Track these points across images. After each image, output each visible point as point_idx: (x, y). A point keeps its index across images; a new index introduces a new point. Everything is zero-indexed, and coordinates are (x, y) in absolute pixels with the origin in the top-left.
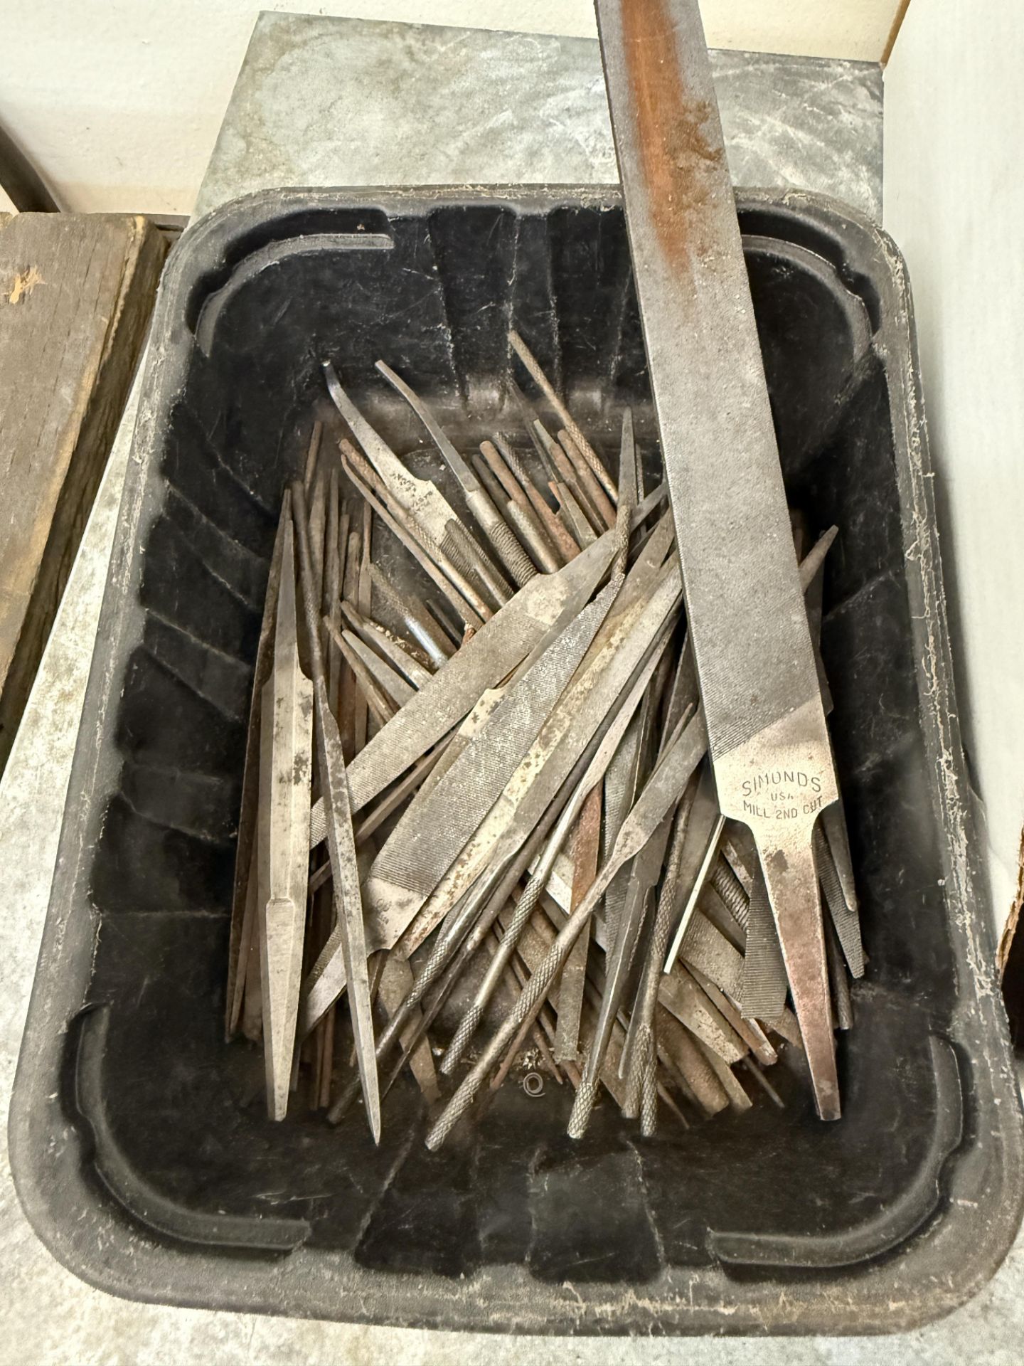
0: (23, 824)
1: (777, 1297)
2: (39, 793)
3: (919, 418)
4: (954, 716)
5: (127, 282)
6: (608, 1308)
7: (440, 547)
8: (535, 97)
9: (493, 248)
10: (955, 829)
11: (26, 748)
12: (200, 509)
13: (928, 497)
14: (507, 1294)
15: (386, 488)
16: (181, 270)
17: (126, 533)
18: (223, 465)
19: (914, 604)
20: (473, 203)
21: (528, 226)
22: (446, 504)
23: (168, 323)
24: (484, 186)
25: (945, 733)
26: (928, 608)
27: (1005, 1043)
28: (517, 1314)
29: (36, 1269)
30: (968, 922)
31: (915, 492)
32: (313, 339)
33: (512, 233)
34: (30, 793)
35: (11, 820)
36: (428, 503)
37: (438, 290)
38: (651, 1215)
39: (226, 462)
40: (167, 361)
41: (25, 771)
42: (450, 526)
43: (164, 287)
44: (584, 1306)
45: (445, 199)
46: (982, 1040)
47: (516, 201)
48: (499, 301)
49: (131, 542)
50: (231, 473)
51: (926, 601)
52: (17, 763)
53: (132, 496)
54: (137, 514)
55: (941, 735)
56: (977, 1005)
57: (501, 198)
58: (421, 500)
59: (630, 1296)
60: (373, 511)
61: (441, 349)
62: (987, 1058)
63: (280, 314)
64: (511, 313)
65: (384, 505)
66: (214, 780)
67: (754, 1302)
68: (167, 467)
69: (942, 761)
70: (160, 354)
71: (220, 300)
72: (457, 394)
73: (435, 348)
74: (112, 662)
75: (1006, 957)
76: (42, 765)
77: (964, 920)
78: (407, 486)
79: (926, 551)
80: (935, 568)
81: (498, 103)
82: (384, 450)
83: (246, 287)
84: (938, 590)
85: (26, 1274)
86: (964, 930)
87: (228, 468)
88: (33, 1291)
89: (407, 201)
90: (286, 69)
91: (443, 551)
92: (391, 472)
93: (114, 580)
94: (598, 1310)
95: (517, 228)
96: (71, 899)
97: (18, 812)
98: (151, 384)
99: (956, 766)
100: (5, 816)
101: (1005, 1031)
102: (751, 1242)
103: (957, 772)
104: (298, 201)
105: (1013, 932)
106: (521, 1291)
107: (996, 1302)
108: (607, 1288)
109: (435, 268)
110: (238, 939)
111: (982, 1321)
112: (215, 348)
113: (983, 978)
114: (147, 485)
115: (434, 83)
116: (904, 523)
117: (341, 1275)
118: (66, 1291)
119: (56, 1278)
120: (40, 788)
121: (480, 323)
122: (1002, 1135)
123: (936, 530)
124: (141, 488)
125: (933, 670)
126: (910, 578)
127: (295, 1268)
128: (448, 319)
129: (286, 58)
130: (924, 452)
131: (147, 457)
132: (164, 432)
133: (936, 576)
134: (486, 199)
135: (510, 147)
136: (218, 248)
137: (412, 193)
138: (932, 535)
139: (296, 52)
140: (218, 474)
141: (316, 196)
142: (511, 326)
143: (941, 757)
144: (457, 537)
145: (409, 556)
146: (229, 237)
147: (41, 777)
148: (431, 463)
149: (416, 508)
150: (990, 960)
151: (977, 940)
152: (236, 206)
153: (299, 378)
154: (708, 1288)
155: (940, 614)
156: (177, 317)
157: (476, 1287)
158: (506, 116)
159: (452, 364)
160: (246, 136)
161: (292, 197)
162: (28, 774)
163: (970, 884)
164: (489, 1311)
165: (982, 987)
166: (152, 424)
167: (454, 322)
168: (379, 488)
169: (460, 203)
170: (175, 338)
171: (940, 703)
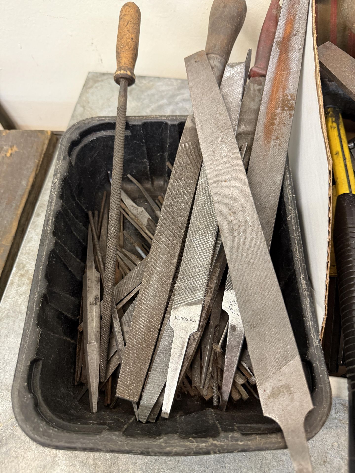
0: (7, 316)
1: (256, 438)
2: (13, 306)
3: (290, 180)
4: (304, 264)
5: (45, 150)
6: (204, 444)
7: (146, 227)
8: (173, 96)
9: (162, 135)
10: (306, 297)
11: (9, 292)
12: (71, 212)
13: (294, 202)
14: (172, 442)
15: (128, 210)
16: (66, 139)
17: (49, 214)
18: (77, 200)
19: (291, 233)
20: (156, 121)
21: (172, 127)
22: (148, 214)
23: (62, 155)
24: (159, 116)
25: (302, 270)
26: (295, 234)
27: (323, 359)
28: (175, 448)
29: (10, 460)
30: (311, 324)
31: (290, 201)
32: (105, 164)
33: (167, 129)
34: (10, 306)
35: (4, 315)
36: (142, 214)
37: (145, 148)
38: (217, 422)
39: (78, 199)
40: (62, 165)
41: (9, 299)
42: (149, 220)
43: (61, 144)
44: (196, 444)
45: (147, 119)
46: (316, 358)
47: (168, 120)
48: (163, 152)
49: (51, 217)
50: (79, 203)
51: (295, 232)
52: (6, 296)
53: (51, 204)
54: (52, 209)
55: (301, 270)
56: (314, 348)
57: (164, 119)
58: (140, 213)
59: (211, 440)
60: (124, 216)
61: (146, 168)
62: (317, 363)
63: (95, 155)
64: (167, 156)
65: (128, 215)
66: (73, 298)
67: (250, 440)
68: (62, 196)
69: (301, 277)
70: (60, 163)
71: (77, 149)
72: (150, 183)
73: (143, 167)
74: (44, 253)
75: (323, 335)
76: (14, 297)
77: (310, 324)
78: (135, 209)
79: (294, 218)
80: (297, 222)
81: (162, 97)
82: (128, 198)
83: (86, 146)
84: (298, 229)
85: (7, 462)
86: (310, 327)
87: (79, 201)
88: (9, 467)
89: (135, 120)
90: (96, 88)
91: (147, 228)
92: (130, 205)
93: (45, 228)
94: (201, 445)
95: (169, 128)
96: (31, 324)
97: (6, 312)
98: (57, 172)
99: (305, 279)
100: (2, 313)
101: (323, 356)
102: (248, 427)
103: (306, 281)
104: (102, 120)
105: (324, 327)
106: (176, 441)
107: (328, 460)
108: (204, 439)
109: (144, 141)
110: (80, 351)
111: (324, 466)
112: (76, 163)
113: (315, 340)
114: (56, 201)
115: (142, 92)
116: (287, 210)
117: (119, 437)
118: (20, 467)
119: (17, 463)
120: (13, 304)
121: (157, 159)
122: (323, 386)
123: (296, 212)
124: (54, 202)
125: (297, 251)
126: (289, 226)
127: (104, 435)
128: (148, 158)
129: (96, 85)
130: (292, 190)
131: (56, 193)
132: (61, 186)
133: (297, 225)
134: (159, 119)
135: (166, 110)
136: (77, 133)
137: (137, 118)
138: (295, 213)
139: (100, 83)
140: (76, 203)
141: (107, 118)
142: (167, 160)
143: (301, 276)
144: (151, 223)
145: (136, 230)
146: (81, 130)
147: (14, 301)
148: (142, 202)
149: (138, 215)
150: (318, 335)
151: (314, 329)
152: (83, 122)
153: (101, 177)
154: (235, 437)
155: (299, 235)
156: (65, 153)
157: (162, 440)
158: (165, 101)
159: (149, 173)
160: (84, 107)
161: (100, 119)
162: (9, 300)
163: (311, 313)
164: (166, 447)
165: (315, 343)
166: (57, 183)
167: (150, 159)
168: (126, 209)
169: (151, 121)
170: (64, 159)
171: (300, 261)
